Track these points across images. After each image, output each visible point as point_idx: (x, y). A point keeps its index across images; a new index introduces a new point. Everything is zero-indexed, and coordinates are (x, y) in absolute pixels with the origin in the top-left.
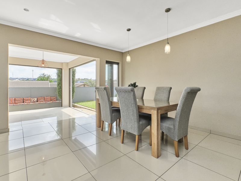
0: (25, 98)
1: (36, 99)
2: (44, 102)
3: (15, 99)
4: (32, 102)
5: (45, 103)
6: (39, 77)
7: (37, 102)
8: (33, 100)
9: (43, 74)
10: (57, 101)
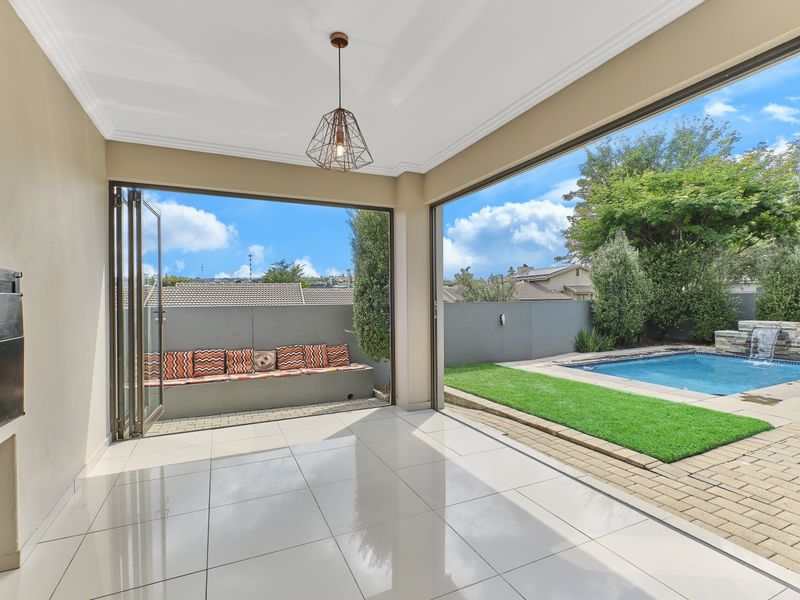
0: (230, 353)
1: (271, 357)
2: (304, 370)
3: (194, 354)
4: (256, 368)
5: (309, 374)
6: (270, 271)
7: (277, 368)
8: (261, 359)
9: (282, 263)
10: (353, 367)
